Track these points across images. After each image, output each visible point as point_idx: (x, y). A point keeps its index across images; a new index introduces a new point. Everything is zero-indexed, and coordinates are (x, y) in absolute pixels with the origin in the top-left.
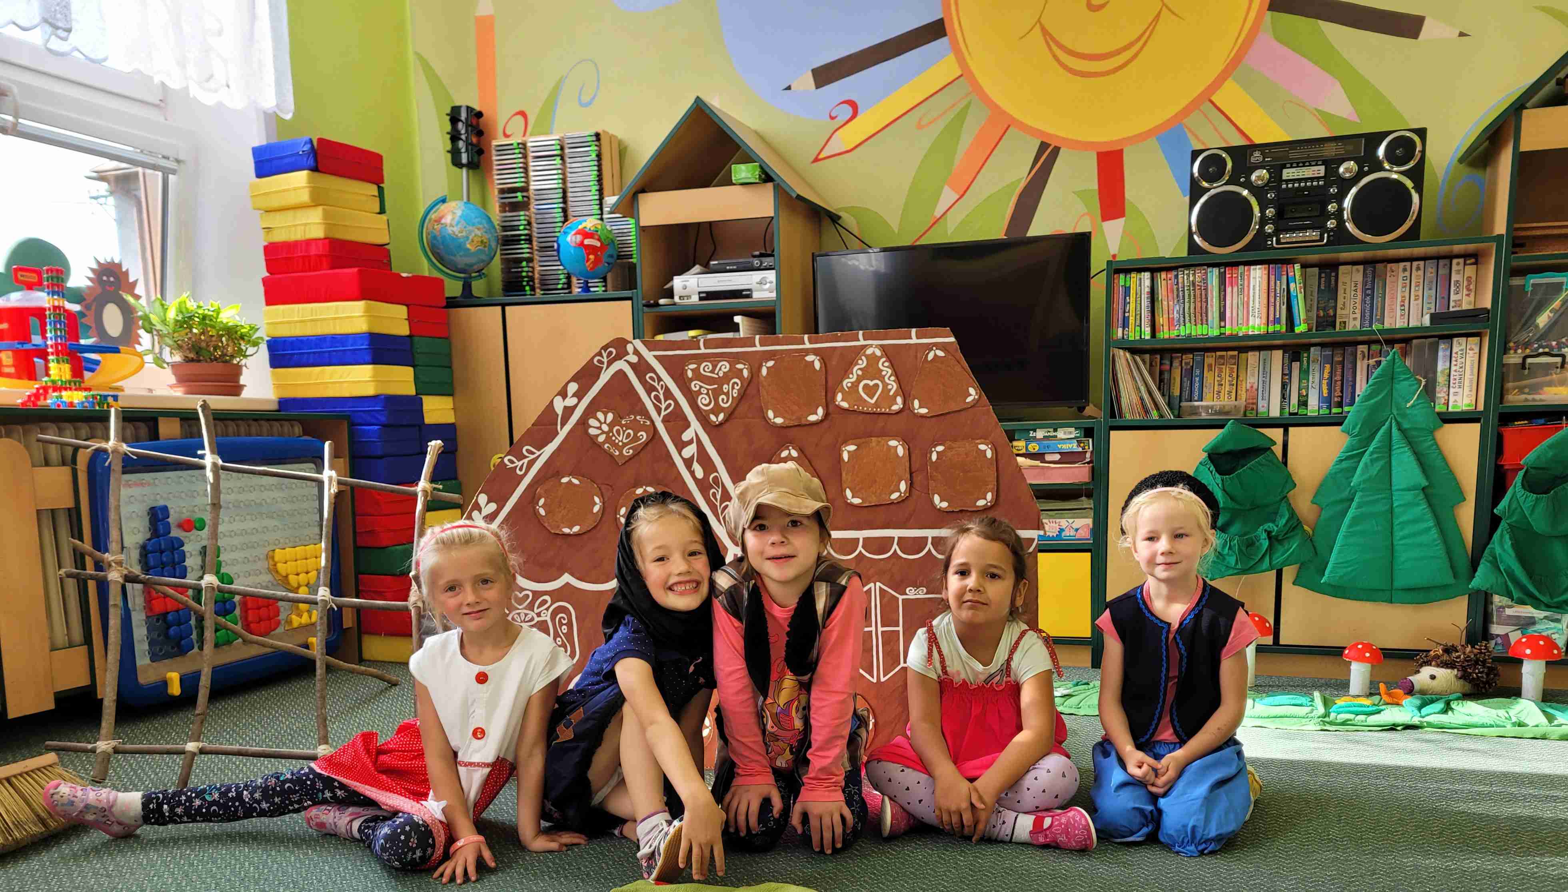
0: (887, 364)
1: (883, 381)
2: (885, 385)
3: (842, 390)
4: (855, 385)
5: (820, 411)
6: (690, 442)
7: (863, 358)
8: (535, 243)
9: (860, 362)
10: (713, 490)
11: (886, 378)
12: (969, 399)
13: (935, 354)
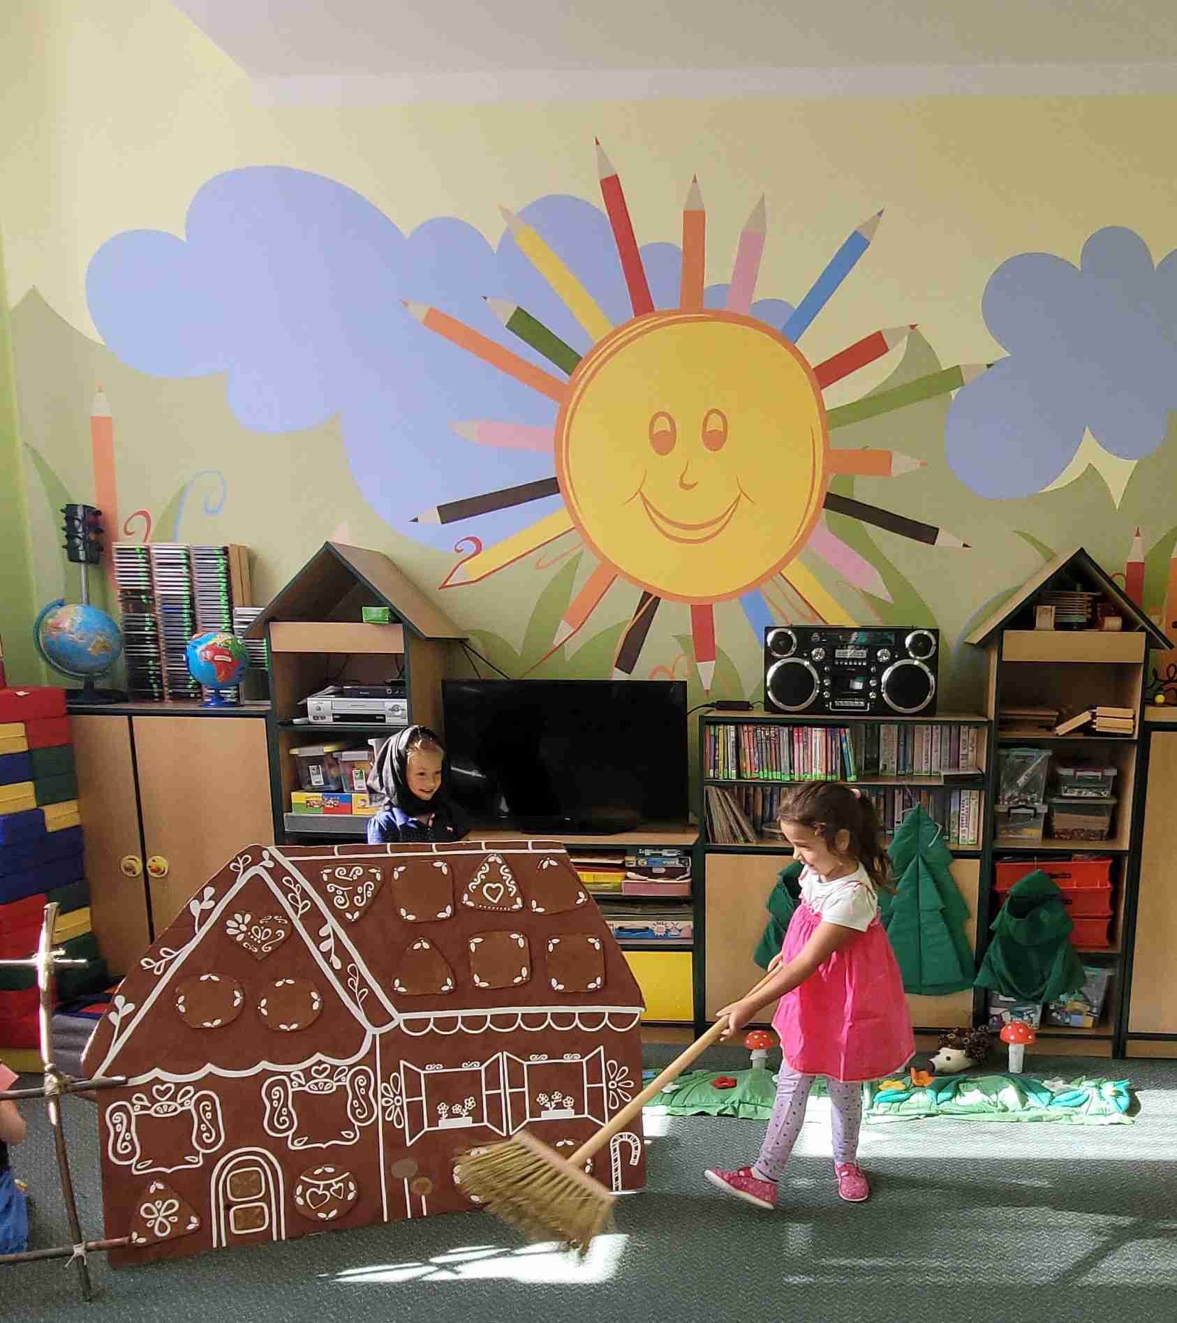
0: (507, 870)
1: (504, 885)
2: (506, 888)
3: (468, 892)
4: (480, 886)
5: (449, 909)
6: (328, 937)
7: (486, 864)
8: (162, 644)
9: (483, 868)
10: (350, 979)
11: (507, 882)
12: (579, 902)
13: (549, 864)
